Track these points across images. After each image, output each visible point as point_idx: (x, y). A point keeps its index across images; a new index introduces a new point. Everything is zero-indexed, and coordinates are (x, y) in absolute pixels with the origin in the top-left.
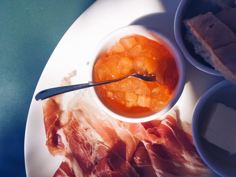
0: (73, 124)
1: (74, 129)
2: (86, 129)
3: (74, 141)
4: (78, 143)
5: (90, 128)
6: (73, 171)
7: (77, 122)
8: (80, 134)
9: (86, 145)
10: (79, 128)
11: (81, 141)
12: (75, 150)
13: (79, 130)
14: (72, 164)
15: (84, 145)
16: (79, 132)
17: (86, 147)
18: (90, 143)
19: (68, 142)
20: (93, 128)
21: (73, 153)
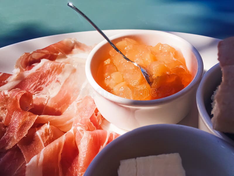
0: (58, 67)
1: (53, 70)
2: (58, 81)
3: (40, 75)
4: (38, 80)
5: (61, 84)
6: (4, 84)
7: (61, 71)
8: (49, 78)
9: (40, 87)
10: (55, 75)
11: (43, 81)
12: (30, 79)
13: (54, 76)
14: (12, 81)
15: (39, 85)
16: (51, 77)
17: (38, 88)
18: (44, 90)
19: (37, 70)
20: (63, 87)
21: (26, 79)
